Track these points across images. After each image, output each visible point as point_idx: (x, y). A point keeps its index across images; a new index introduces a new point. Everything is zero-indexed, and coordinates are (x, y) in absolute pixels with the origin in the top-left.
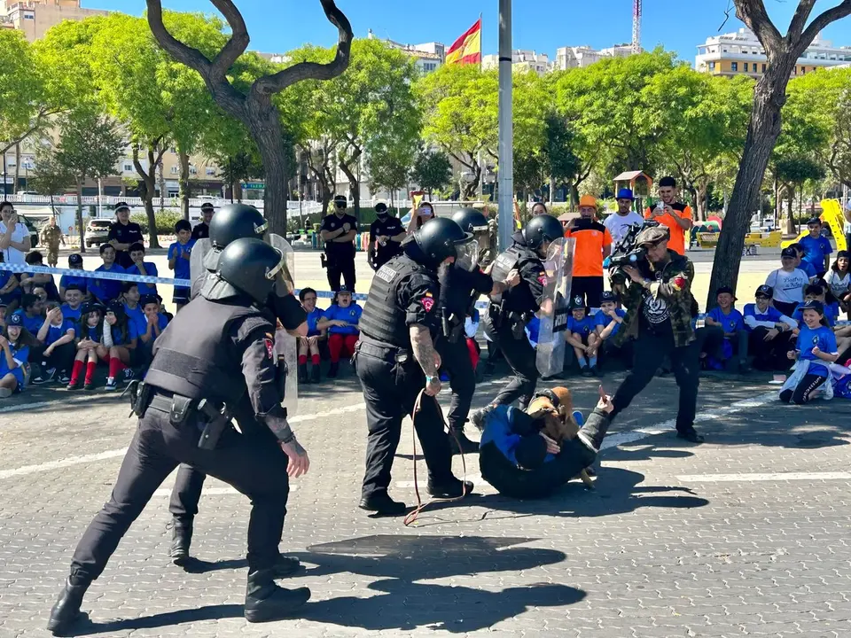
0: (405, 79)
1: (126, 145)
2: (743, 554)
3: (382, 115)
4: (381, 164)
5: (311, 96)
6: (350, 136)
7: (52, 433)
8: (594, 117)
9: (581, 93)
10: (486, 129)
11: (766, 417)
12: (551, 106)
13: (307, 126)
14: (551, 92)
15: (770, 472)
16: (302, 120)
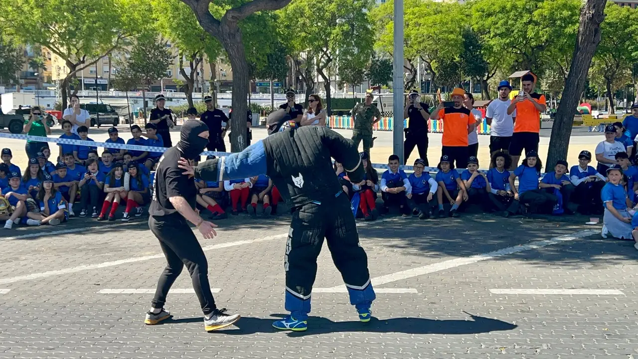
0: (363, 9)
1: (174, 57)
2: (516, 347)
3: (346, 34)
4: (347, 68)
5: (298, 21)
6: (325, 49)
7: (77, 249)
8: (498, 32)
9: (489, 15)
10: (420, 43)
11: (573, 248)
12: (467, 26)
13: (296, 43)
14: (467, 16)
15: (561, 288)
16: (292, 39)
